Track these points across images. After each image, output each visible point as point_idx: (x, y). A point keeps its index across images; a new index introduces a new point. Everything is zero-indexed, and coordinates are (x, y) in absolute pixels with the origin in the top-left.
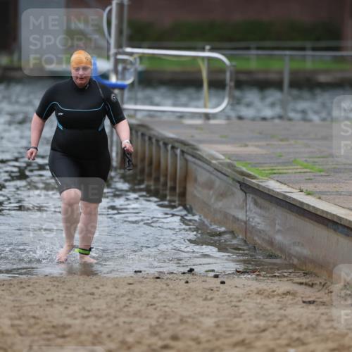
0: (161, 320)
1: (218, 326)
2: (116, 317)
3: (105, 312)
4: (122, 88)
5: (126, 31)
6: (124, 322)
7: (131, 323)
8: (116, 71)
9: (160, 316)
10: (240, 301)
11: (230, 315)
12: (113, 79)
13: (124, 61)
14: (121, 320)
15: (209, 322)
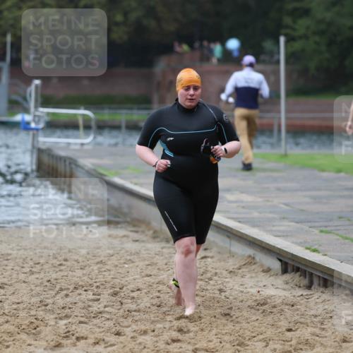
0: (59, 251)
1: (88, 254)
2: (35, 249)
3: (28, 247)
4: (37, 130)
5: (40, 99)
6: (40, 252)
7: (43, 252)
8: (34, 121)
9: (58, 249)
10: (100, 240)
11: (94, 248)
12: (33, 125)
13: (38, 116)
14: (37, 251)
15: (84, 252)
